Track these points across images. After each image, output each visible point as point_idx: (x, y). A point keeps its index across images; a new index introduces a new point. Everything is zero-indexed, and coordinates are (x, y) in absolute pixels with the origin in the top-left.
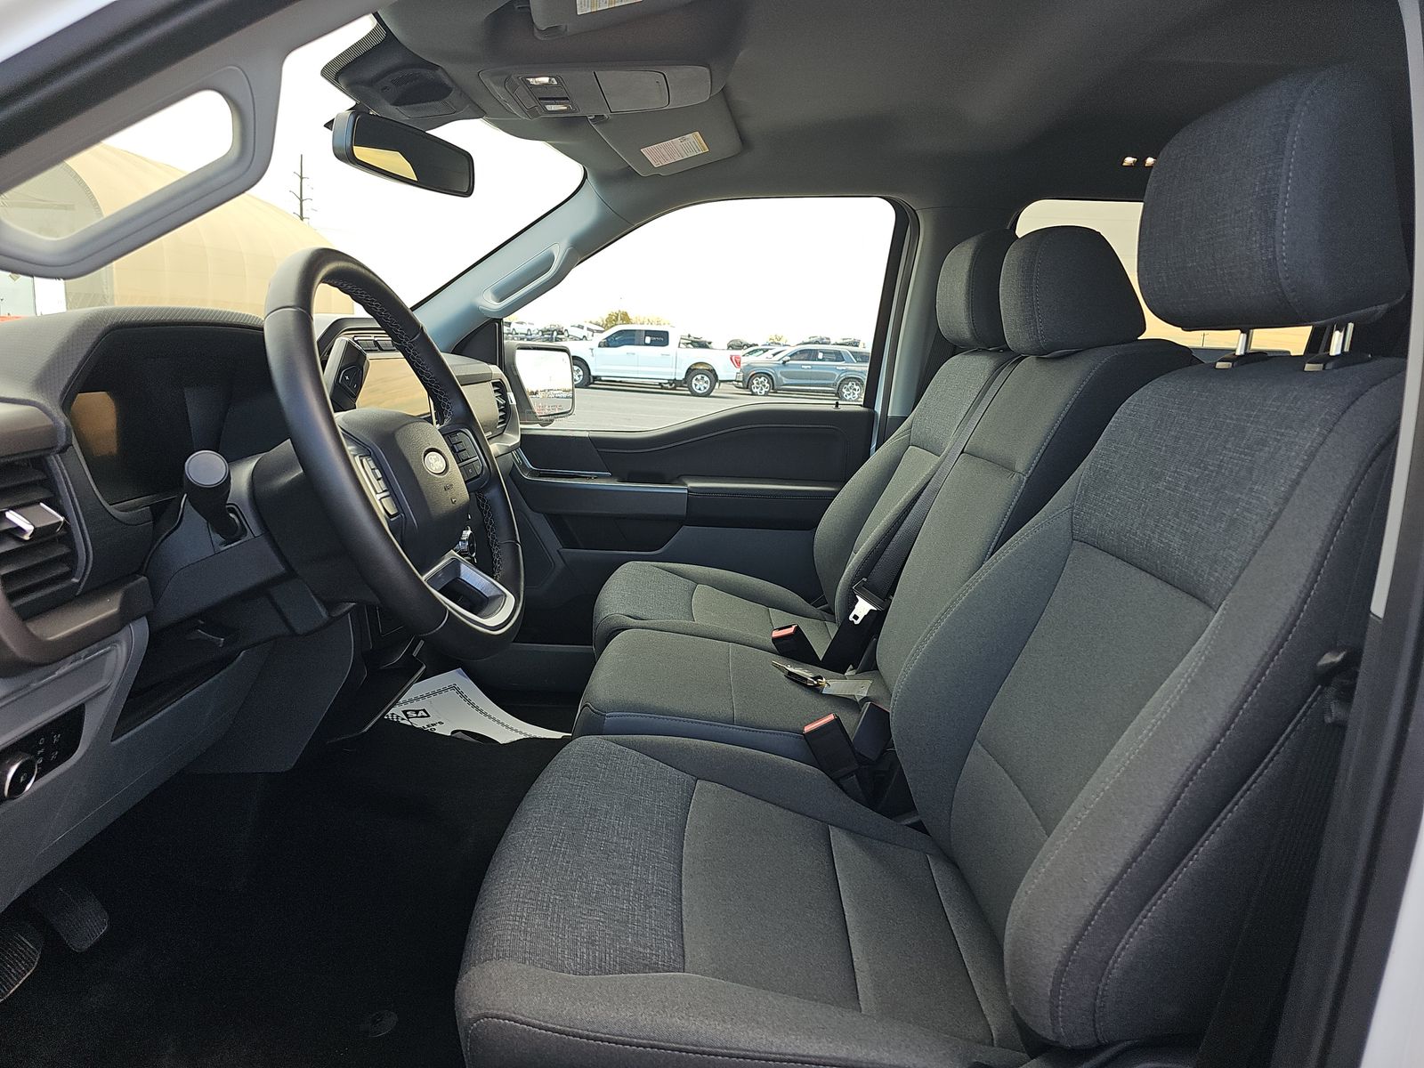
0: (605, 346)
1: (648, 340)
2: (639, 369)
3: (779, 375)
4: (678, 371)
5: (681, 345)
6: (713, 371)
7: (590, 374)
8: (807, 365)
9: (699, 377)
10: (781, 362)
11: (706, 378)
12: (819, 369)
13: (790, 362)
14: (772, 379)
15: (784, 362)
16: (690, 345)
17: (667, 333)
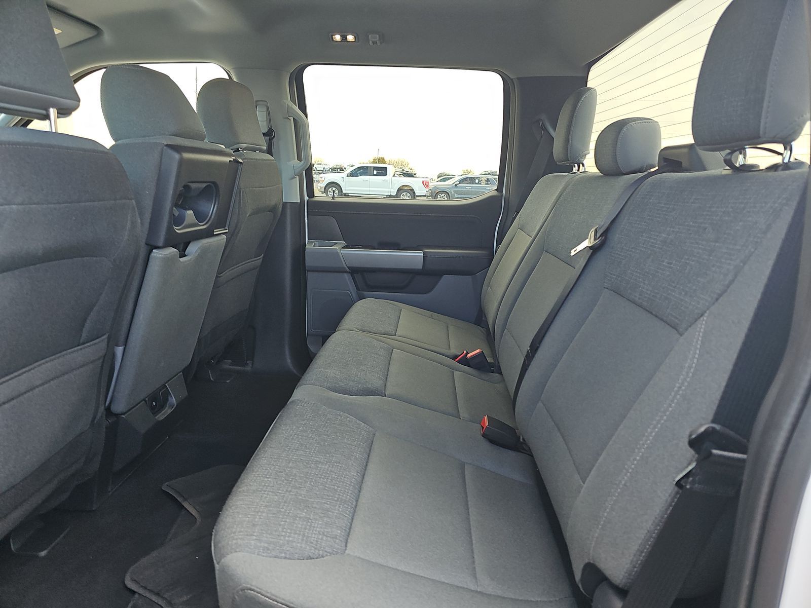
0: (350, 176)
1: (375, 172)
2: (371, 189)
3: (453, 193)
4: (392, 190)
5: (396, 175)
6: (412, 190)
7: (342, 191)
8: (468, 187)
9: (405, 194)
10: (454, 185)
11: (408, 195)
12: (475, 189)
13: (459, 185)
14: (448, 194)
15: (456, 185)
16: (402, 176)
17: (386, 168)
